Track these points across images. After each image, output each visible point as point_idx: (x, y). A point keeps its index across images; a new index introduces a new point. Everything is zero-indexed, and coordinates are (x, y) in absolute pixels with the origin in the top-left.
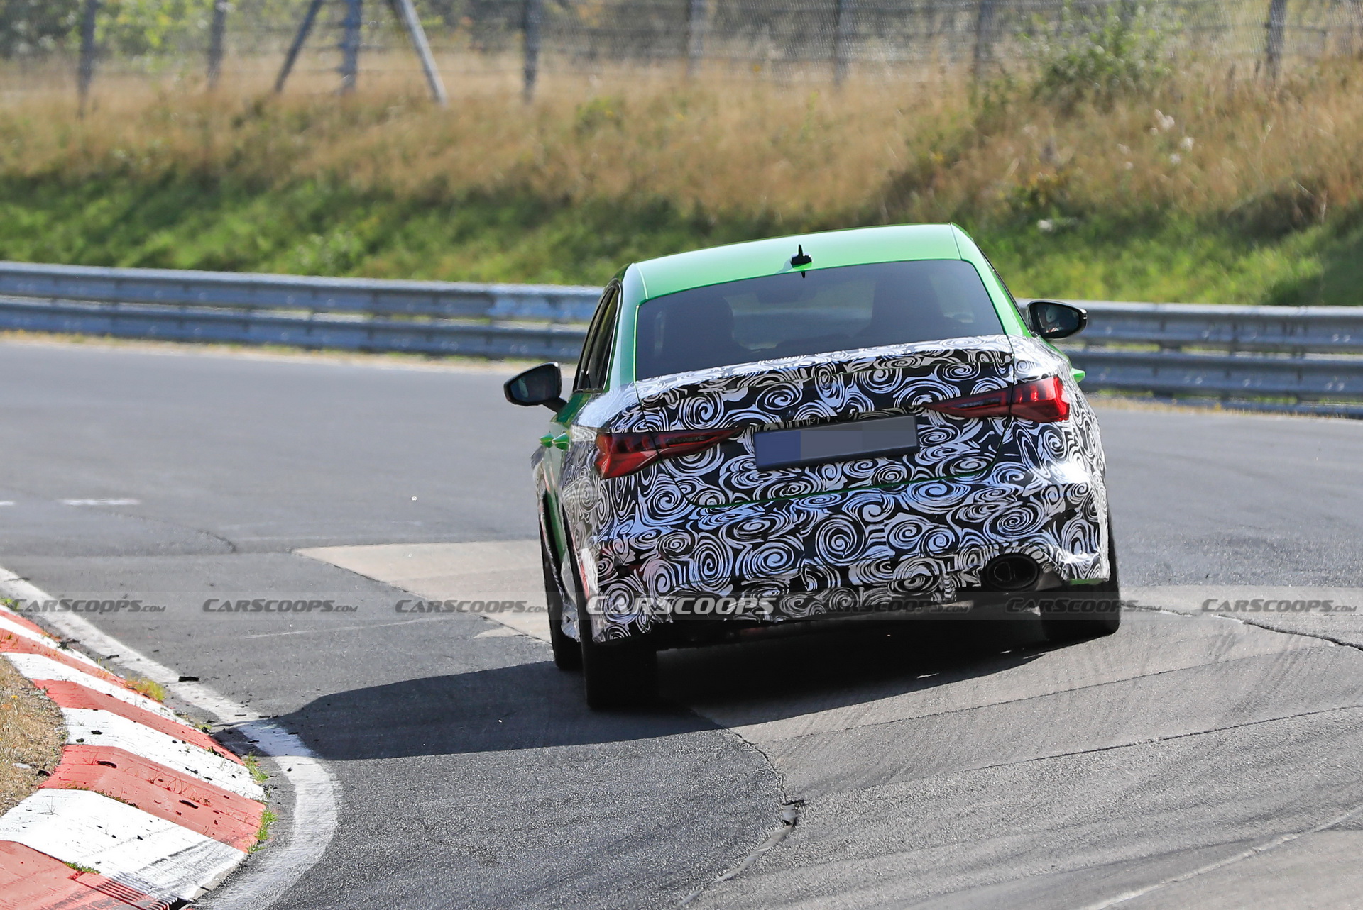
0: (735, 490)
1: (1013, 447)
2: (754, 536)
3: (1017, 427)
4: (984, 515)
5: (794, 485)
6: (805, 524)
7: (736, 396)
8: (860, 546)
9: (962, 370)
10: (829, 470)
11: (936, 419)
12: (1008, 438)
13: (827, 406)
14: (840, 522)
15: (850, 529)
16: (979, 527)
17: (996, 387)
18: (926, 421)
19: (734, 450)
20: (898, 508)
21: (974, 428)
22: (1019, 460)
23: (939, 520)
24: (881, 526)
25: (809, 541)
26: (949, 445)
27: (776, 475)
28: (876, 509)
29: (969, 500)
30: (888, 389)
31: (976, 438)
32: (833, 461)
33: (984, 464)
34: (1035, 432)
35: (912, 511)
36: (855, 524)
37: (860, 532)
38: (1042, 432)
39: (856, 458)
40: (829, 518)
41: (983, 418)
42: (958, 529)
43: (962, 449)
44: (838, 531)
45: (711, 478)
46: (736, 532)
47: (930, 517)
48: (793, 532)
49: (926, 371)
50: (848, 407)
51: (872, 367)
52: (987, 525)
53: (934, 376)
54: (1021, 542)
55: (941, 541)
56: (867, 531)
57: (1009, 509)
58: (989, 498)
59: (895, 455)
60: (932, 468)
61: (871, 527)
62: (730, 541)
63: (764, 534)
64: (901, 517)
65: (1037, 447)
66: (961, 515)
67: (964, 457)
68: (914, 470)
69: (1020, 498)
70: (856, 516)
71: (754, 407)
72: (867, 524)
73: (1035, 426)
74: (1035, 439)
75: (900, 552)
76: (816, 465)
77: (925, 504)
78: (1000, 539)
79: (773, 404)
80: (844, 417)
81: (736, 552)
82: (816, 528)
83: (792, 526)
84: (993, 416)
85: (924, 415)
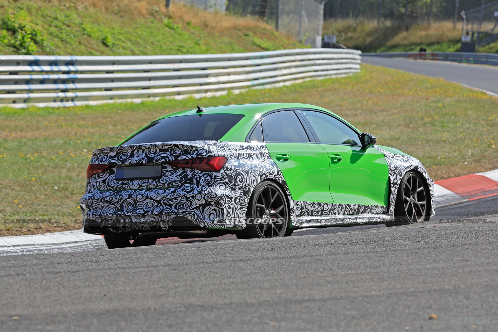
0: (109, 186)
1: (191, 179)
2: (107, 202)
3: (195, 172)
4: (173, 202)
5: (124, 186)
6: (121, 200)
7: (113, 154)
8: (135, 209)
9: (178, 151)
10: (135, 182)
11: (169, 167)
12: (190, 176)
13: (135, 160)
14: (130, 200)
15: (133, 203)
16: (171, 206)
17: (187, 158)
18: (166, 168)
19: (112, 172)
20: (147, 197)
21: (180, 171)
22: (192, 184)
23: (159, 202)
24: (141, 203)
25: (121, 206)
26: (171, 177)
27: (121, 182)
28: (141, 197)
29: (169, 197)
30: (153, 156)
31: (180, 175)
32: (137, 179)
33: (180, 184)
34: (201, 175)
35: (151, 199)
36: (134, 201)
37: (136, 204)
38: (203, 175)
39: (143, 179)
40: (127, 199)
41: (184, 168)
42: (164, 206)
43: (175, 178)
44: (130, 203)
45: (104, 181)
46: (103, 201)
47: (156, 201)
48: (117, 202)
49: (166, 150)
50: (140, 161)
51: (149, 148)
52: (174, 206)
53: (168, 153)
54: (183, 212)
55: (158, 210)
56: (138, 204)
57: (182, 201)
58: (175, 196)
59: (154, 179)
60: (164, 184)
61: (139, 203)
62: (101, 203)
63: (110, 202)
64: (148, 200)
65: (200, 180)
66: (166, 201)
67: (175, 181)
68: (159, 184)
69: (186, 197)
70: (135, 198)
71: (116, 159)
72: (138, 202)
73: (201, 173)
74: (200, 177)
75: (145, 212)
76: (132, 180)
77: (155, 197)
78: (176, 211)
79: (121, 158)
80: (139, 164)
81: (103, 207)
82: (124, 201)
83: (117, 200)
84: (187, 168)
85: (166, 165)
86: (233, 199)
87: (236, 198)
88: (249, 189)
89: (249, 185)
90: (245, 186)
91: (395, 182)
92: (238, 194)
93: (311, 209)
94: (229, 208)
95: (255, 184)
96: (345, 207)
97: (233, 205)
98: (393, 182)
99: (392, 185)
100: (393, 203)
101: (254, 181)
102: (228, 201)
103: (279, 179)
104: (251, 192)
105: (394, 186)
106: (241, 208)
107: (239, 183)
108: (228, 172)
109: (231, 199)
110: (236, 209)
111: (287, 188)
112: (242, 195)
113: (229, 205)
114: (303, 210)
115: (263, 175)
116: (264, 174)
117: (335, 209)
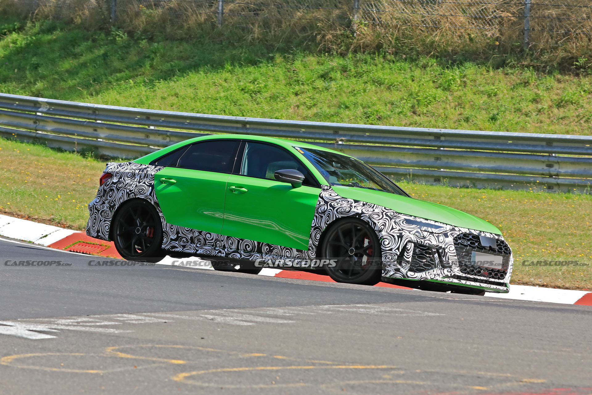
86: (100, 211)
87: (103, 211)
88: (114, 205)
89: (115, 201)
90: (112, 201)
91: (317, 225)
92: (105, 208)
93: (189, 236)
94: (95, 219)
95: (121, 201)
96: (237, 241)
97: (98, 217)
98: (316, 225)
99: (313, 228)
100: (313, 249)
101: (120, 198)
102: (96, 212)
103: (151, 200)
104: (116, 208)
105: (314, 229)
106: (105, 221)
107: (109, 198)
108: (105, 187)
109: (98, 211)
110: (100, 221)
111: (159, 210)
112: (108, 209)
113: (95, 217)
114: (179, 235)
115: (131, 194)
116: (133, 193)
117: (222, 241)
